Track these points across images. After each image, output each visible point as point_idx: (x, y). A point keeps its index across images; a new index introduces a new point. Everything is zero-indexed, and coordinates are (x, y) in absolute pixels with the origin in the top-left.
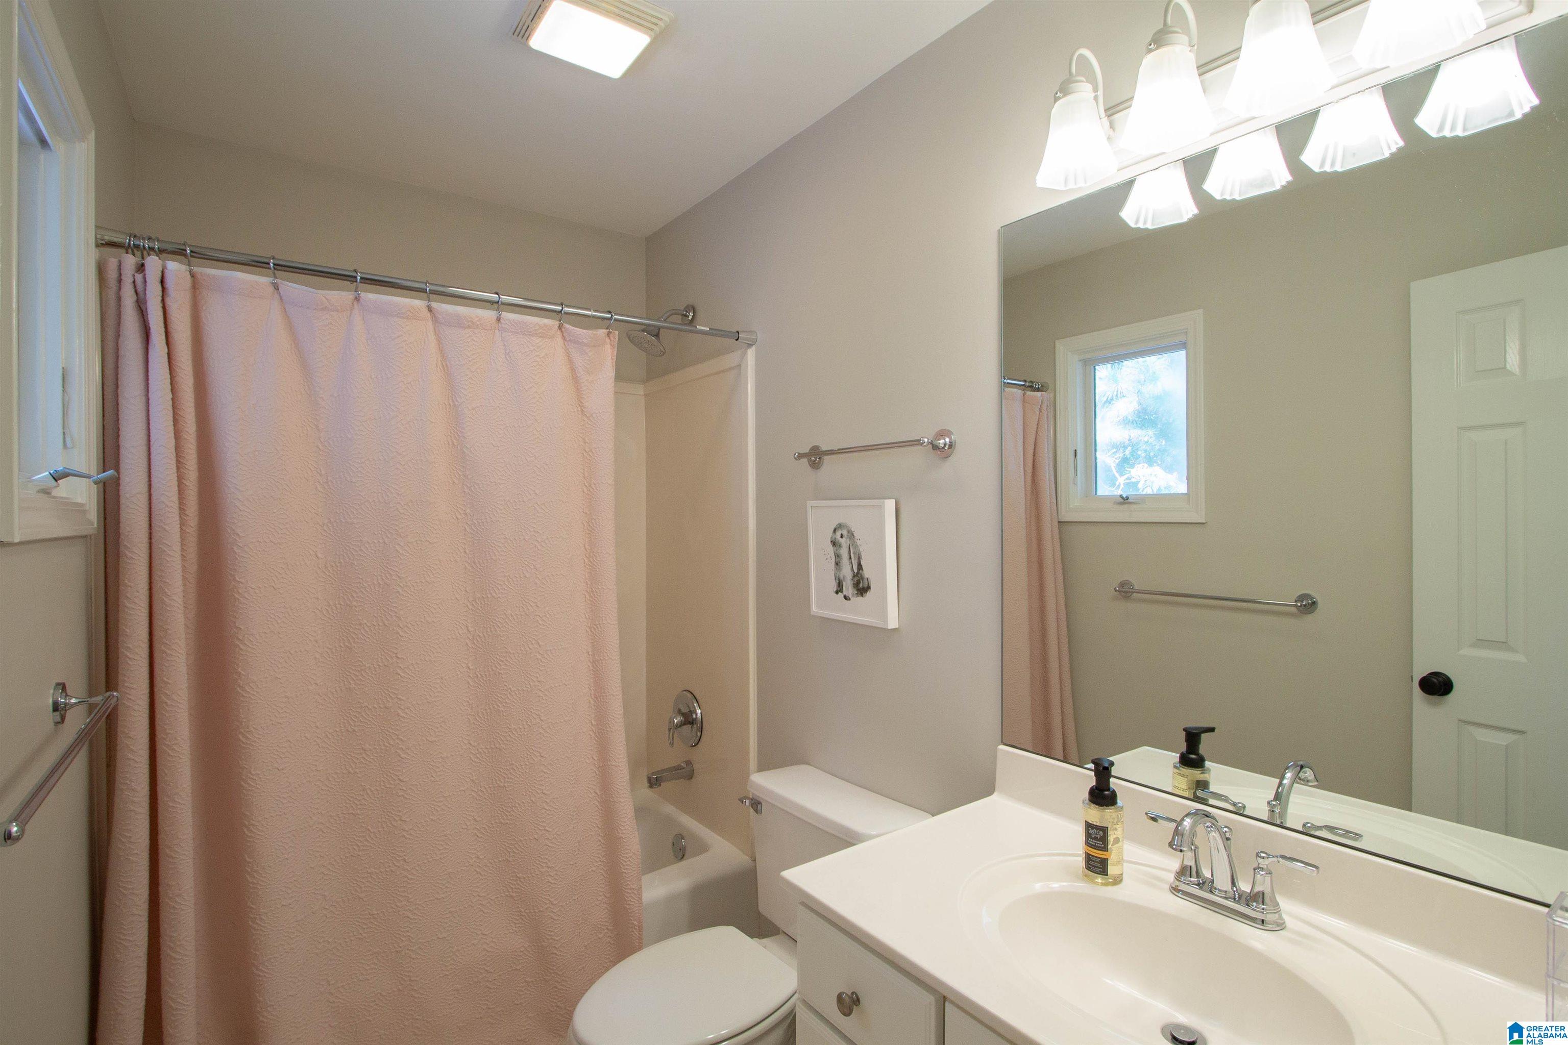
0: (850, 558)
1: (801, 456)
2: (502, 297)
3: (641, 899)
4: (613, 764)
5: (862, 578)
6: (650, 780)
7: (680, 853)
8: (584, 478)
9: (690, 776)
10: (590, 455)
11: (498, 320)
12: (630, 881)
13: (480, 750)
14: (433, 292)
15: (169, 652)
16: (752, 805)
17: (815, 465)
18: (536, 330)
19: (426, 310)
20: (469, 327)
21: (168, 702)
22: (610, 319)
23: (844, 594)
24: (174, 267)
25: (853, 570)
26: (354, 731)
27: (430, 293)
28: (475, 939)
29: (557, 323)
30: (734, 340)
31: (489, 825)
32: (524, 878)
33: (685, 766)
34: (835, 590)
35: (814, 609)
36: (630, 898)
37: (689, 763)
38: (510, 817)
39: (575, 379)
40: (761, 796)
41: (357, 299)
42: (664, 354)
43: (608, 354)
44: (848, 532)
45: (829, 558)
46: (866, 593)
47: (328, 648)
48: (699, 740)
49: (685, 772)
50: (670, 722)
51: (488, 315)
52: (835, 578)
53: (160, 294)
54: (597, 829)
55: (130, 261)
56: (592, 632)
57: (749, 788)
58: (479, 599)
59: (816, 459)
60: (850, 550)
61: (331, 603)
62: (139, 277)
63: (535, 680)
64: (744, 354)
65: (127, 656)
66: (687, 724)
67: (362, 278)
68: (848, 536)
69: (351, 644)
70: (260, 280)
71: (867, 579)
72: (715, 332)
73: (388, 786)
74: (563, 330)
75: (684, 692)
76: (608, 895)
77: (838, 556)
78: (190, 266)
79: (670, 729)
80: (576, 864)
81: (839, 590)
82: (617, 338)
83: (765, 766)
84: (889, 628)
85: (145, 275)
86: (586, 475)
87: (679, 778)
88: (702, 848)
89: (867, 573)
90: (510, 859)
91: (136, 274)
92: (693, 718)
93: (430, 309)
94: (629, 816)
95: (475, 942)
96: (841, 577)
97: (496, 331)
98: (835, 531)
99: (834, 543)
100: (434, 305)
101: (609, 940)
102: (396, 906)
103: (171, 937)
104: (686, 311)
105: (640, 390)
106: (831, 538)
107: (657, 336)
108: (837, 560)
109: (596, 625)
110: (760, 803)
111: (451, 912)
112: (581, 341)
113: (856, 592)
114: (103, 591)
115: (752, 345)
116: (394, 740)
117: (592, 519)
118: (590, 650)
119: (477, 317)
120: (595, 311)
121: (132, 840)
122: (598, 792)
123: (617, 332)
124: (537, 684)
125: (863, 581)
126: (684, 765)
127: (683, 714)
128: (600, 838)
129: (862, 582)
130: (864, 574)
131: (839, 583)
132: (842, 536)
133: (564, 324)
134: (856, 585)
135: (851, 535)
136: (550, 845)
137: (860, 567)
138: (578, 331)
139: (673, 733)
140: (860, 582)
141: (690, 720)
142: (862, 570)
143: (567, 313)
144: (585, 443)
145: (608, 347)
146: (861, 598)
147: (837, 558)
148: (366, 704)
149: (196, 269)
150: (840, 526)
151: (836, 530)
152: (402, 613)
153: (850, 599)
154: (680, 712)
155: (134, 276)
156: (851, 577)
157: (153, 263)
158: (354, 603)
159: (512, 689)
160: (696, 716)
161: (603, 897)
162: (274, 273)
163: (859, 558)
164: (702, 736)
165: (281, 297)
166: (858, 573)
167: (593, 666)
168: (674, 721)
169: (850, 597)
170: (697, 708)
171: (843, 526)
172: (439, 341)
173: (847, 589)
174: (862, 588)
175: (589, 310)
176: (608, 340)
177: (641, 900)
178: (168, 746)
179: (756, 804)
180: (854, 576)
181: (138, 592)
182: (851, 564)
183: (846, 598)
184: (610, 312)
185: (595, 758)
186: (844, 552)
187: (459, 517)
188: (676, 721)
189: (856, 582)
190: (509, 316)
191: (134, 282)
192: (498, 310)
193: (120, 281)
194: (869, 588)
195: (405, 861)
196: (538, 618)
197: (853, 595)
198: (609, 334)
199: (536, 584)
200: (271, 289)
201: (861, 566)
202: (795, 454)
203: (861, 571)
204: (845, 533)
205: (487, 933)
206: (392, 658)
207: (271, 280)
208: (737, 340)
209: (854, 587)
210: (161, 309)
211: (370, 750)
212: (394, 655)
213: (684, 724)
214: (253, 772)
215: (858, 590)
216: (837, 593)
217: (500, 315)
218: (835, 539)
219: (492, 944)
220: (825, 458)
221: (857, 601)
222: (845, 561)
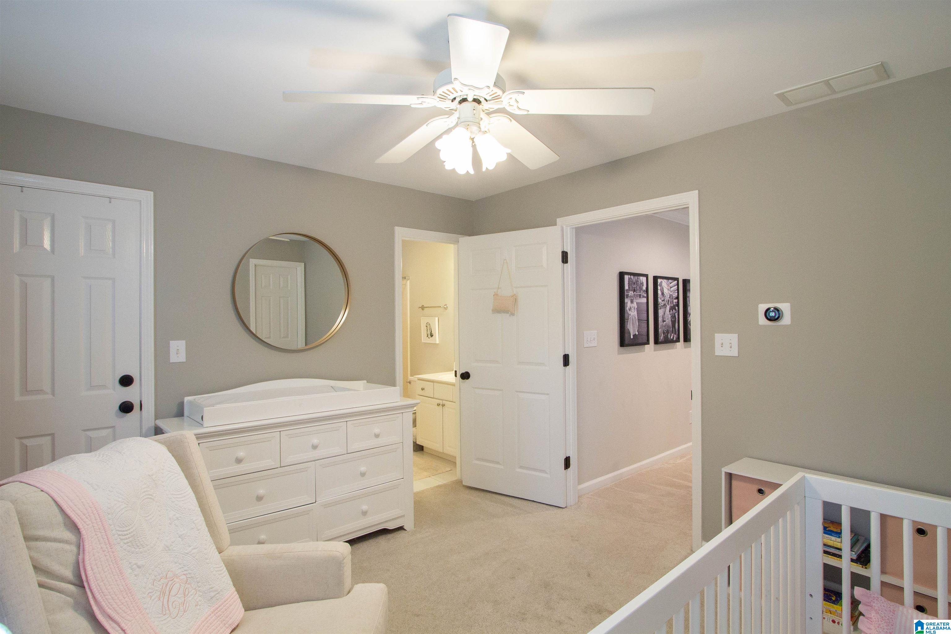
1: (419, 308)
17: (423, 309)
35: (423, 341)
64: (407, 282)
71: (433, 334)
81: (428, 336)
84: (437, 343)
96: (428, 334)
98: (427, 324)
99: (426, 326)
115: (409, 280)
134: (431, 335)
135: (430, 325)
150: (428, 323)
163: (431, 330)
174: (432, 336)
183: (429, 338)
186: (428, 328)
203: (431, 332)
204: (428, 324)
208: (405, 279)
220: (425, 309)
221: (431, 338)
222: (428, 330)
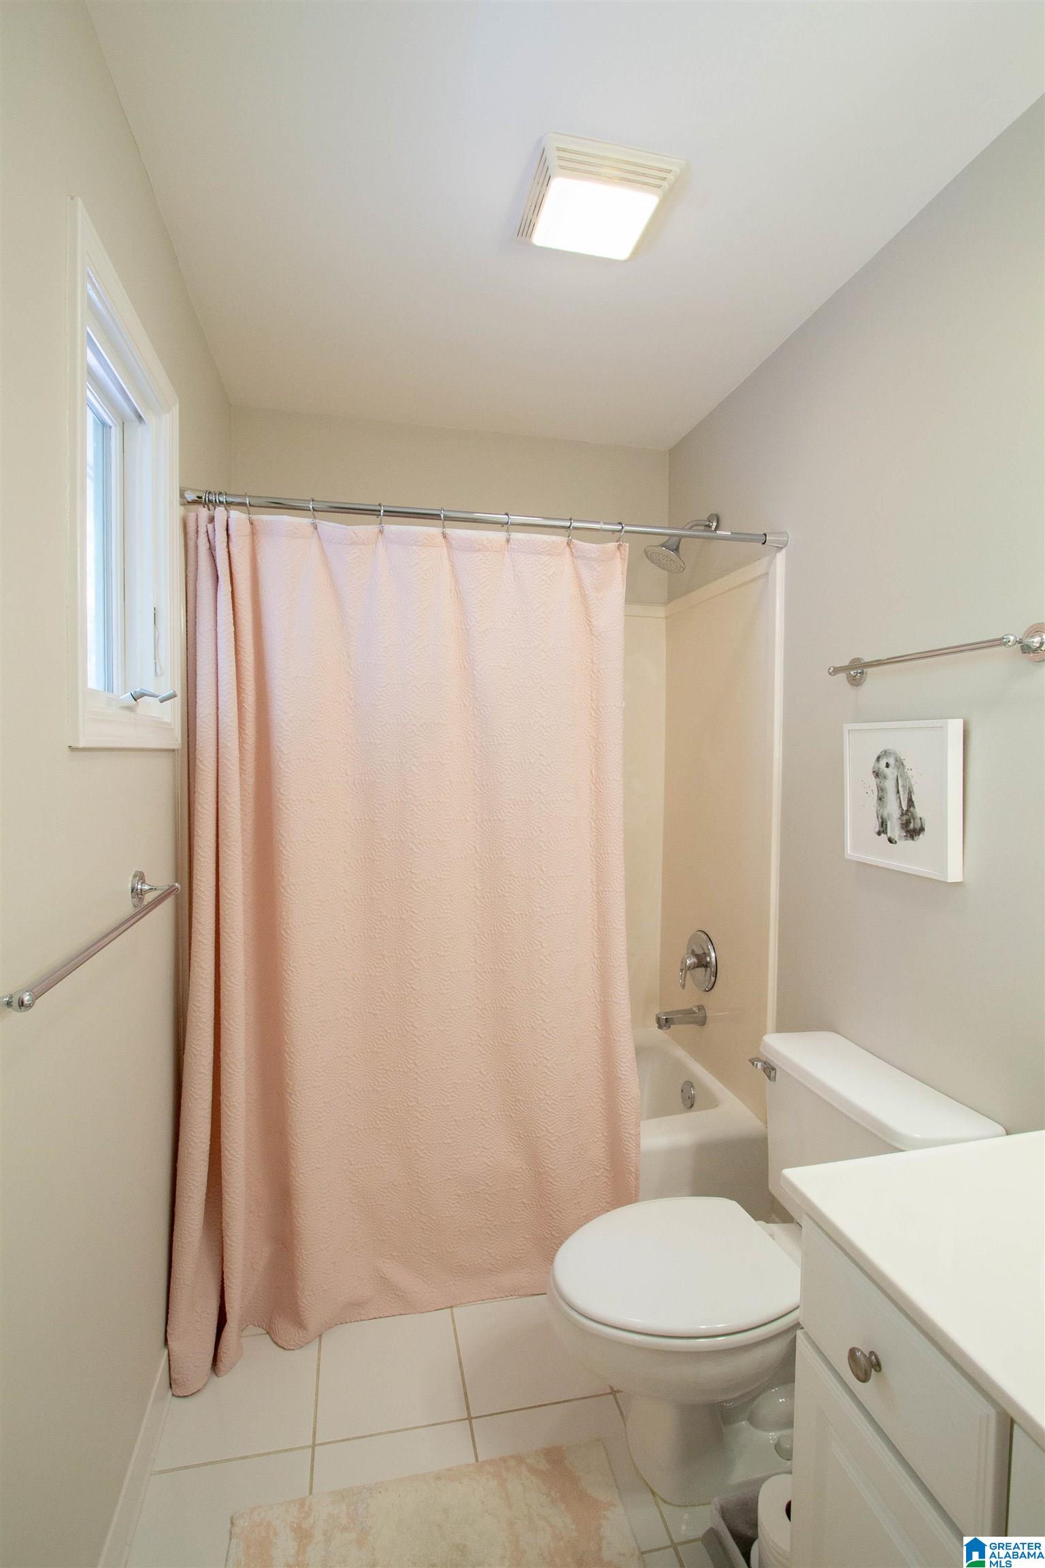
0: (898, 792)
1: (837, 670)
2: (512, 517)
3: (638, 1145)
4: (615, 1000)
5: (913, 818)
6: (658, 1020)
7: (689, 1103)
8: (592, 700)
9: (702, 1022)
10: (597, 676)
11: (508, 541)
12: (628, 1125)
13: (485, 970)
14: (447, 518)
15: (229, 852)
16: (764, 1070)
17: (856, 681)
18: (543, 548)
19: (441, 538)
20: (480, 550)
21: (228, 895)
22: (620, 531)
23: (889, 836)
24: (236, 515)
25: (901, 806)
26: (375, 937)
27: (445, 520)
28: (477, 1151)
29: (565, 539)
30: (760, 544)
31: (492, 1043)
32: (522, 1101)
33: (697, 1011)
34: (877, 830)
35: (849, 852)
36: (628, 1143)
37: (701, 1008)
38: (510, 1039)
39: (584, 596)
40: (776, 1061)
41: (381, 532)
42: (684, 569)
43: (618, 570)
44: (896, 761)
45: (870, 792)
46: (919, 835)
47: (355, 859)
48: (713, 987)
49: (697, 1017)
50: (682, 962)
51: (498, 536)
52: (878, 817)
53: (226, 539)
54: (596, 1064)
55: (203, 512)
56: (597, 861)
57: (761, 1050)
58: (486, 820)
59: (857, 675)
60: (898, 783)
61: (358, 818)
62: (210, 526)
63: (537, 906)
64: (772, 562)
65: (199, 854)
66: (700, 967)
67: (384, 511)
68: (896, 765)
69: (373, 857)
70: (301, 522)
71: (921, 818)
72: (738, 537)
73: (403, 993)
74: (572, 546)
75: (699, 933)
76: (606, 1134)
77: (882, 790)
78: (249, 514)
79: (682, 970)
80: (573, 1096)
81: (883, 829)
82: (627, 550)
83: (784, 1026)
84: (949, 881)
85: (214, 525)
86: (594, 697)
87: (691, 1023)
88: (713, 1102)
89: (919, 811)
90: (511, 1080)
91: (208, 525)
92: (707, 961)
93: (444, 536)
94: (629, 1058)
95: (476, 1154)
96: (885, 815)
97: (506, 552)
98: (878, 759)
99: (877, 774)
100: (448, 531)
101: (606, 1180)
102: (408, 1105)
103: (227, 1097)
104: (709, 521)
105: (661, 612)
106: (874, 768)
107: (676, 550)
108: (880, 794)
109: (601, 854)
110: (773, 1069)
111: (456, 1121)
112: (589, 556)
113: (905, 834)
114: (187, 796)
115: (782, 548)
116: (408, 950)
117: (599, 744)
118: (594, 880)
119: (487, 539)
120: (605, 523)
121: (201, 1010)
122: (598, 1027)
123: (627, 544)
124: (539, 909)
125: (914, 820)
126: (695, 1009)
127: (697, 956)
128: (600, 1075)
129: (912, 822)
130: (916, 813)
131: (882, 823)
132: (888, 765)
133: (573, 540)
134: (905, 825)
135: (900, 764)
136: (548, 1073)
137: (911, 803)
138: (587, 546)
139: (686, 973)
140: (910, 822)
141: (704, 963)
142: (914, 807)
143: (575, 528)
144: (593, 663)
145: (618, 562)
146: (912, 841)
147: (880, 791)
148: (385, 914)
149: (254, 517)
150: (886, 753)
151: (880, 759)
152: (416, 830)
153: (896, 842)
154: (694, 954)
155: (207, 526)
156: (899, 816)
157: (220, 512)
158: (376, 819)
159: (516, 913)
160: (710, 959)
161: (601, 1135)
162: (313, 514)
163: (910, 793)
164: (717, 980)
165: (319, 536)
166: (907, 811)
167: (597, 897)
168: (686, 962)
169: (896, 839)
170: (712, 950)
171: (890, 753)
172: (453, 566)
173: (893, 830)
174: (912, 830)
175: (598, 522)
176: (618, 554)
177: (639, 1147)
178: (227, 933)
179: (769, 1070)
180: (902, 815)
181: (207, 799)
182: (898, 800)
183: (890, 840)
184: (620, 524)
185: (597, 992)
186: (890, 785)
187: (470, 739)
188: (688, 962)
189: (904, 822)
190: (518, 536)
191: (207, 532)
192: (507, 531)
193: (197, 532)
194: (922, 829)
195: (416, 1065)
196: (542, 844)
197: (900, 837)
198: (619, 547)
199: (541, 808)
200: (311, 529)
201: (913, 802)
202: (830, 669)
203: (912, 809)
204: (892, 761)
205: (487, 1147)
206: (407, 872)
207: (310, 520)
208: (763, 544)
209: (902, 828)
210: (227, 554)
211: (389, 957)
212: (409, 870)
213: (697, 967)
214: (292, 965)
215: (907, 831)
216: (879, 833)
217: (509, 535)
218: (879, 769)
219: (492, 1159)
220: (869, 671)
221: (906, 845)
222: (891, 796)
